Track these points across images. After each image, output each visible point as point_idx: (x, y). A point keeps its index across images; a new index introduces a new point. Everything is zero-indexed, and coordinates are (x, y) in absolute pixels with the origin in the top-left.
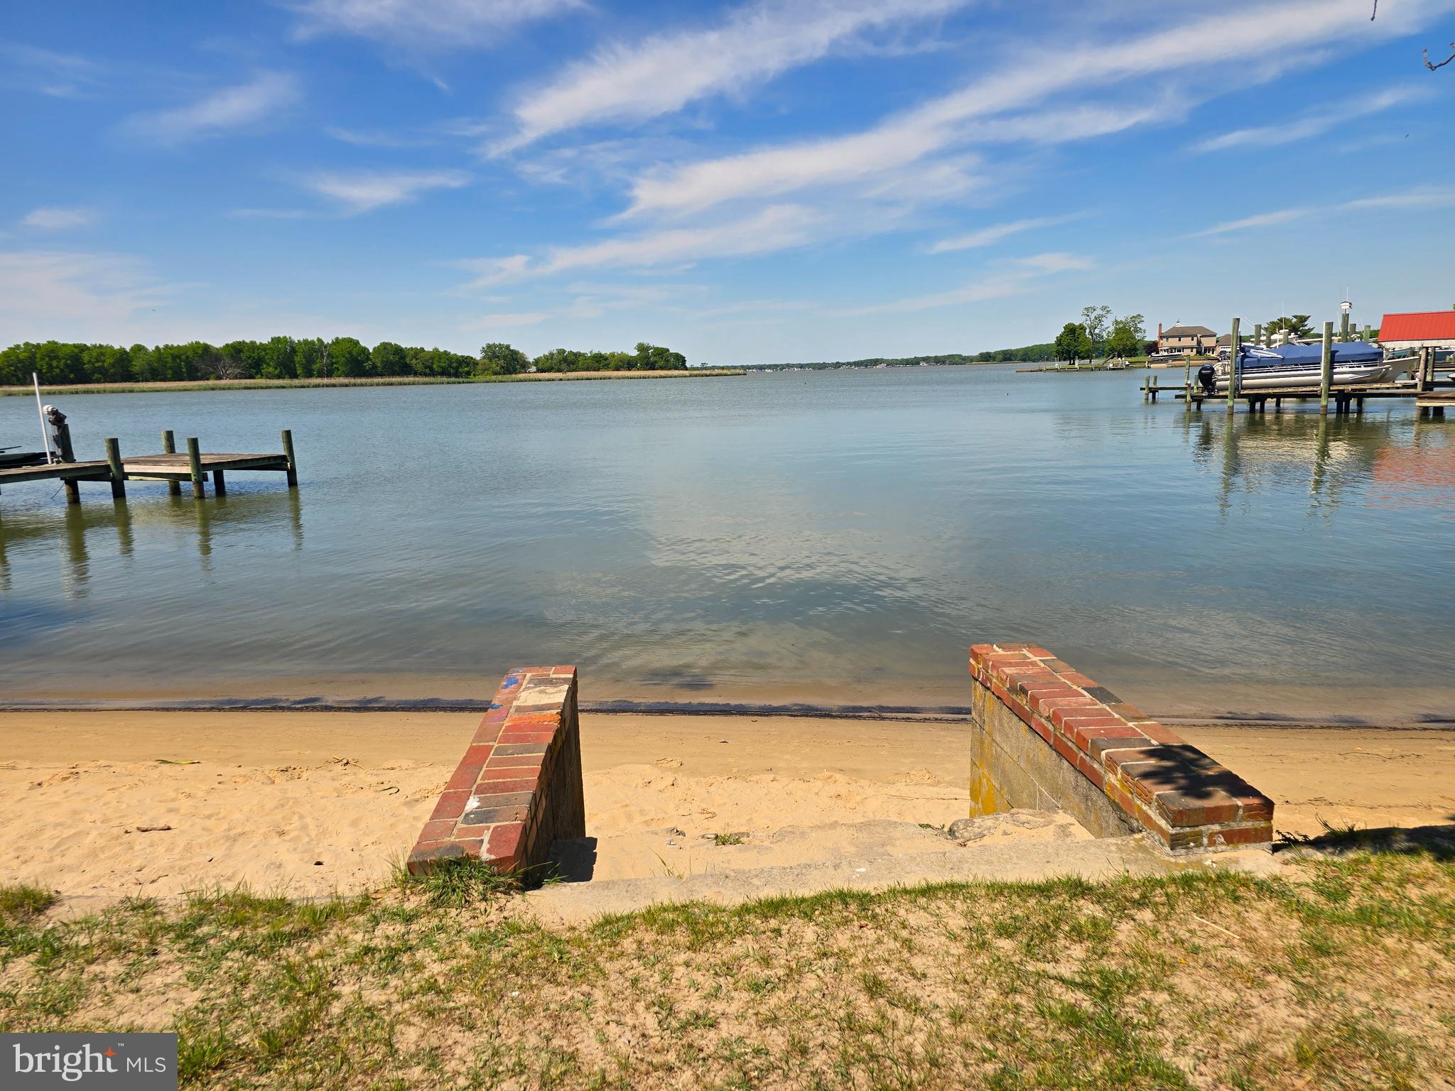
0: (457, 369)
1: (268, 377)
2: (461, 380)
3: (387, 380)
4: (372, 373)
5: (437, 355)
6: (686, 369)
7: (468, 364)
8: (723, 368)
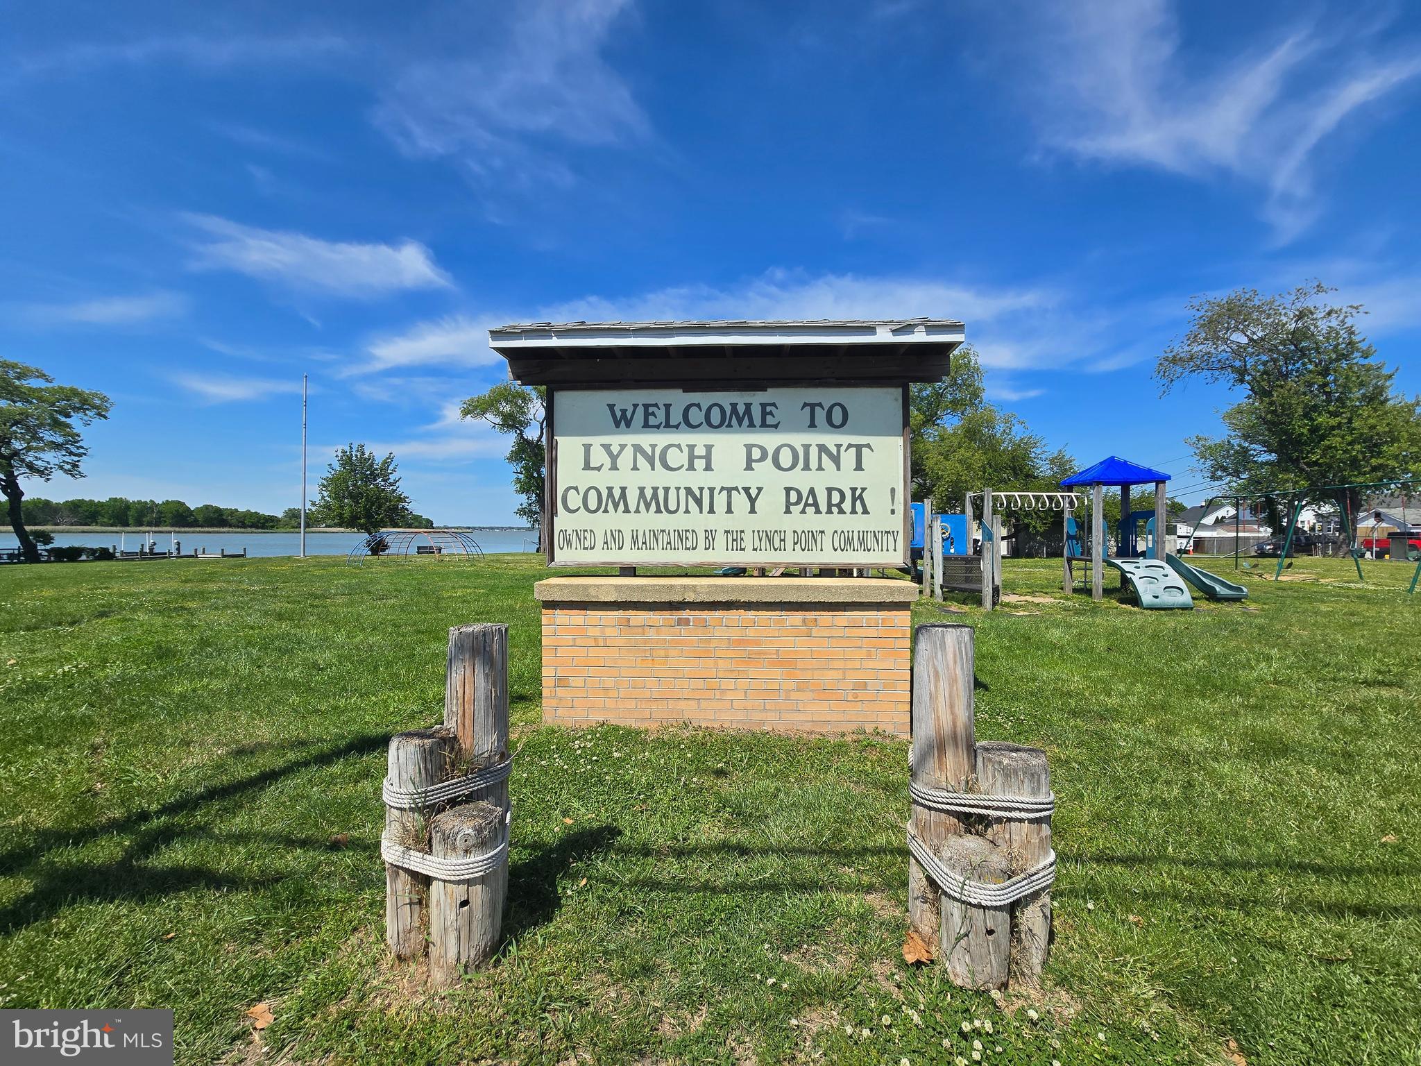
0: (264, 523)
1: (102, 525)
2: (266, 531)
3: (206, 529)
4: (195, 524)
5: (248, 514)
6: (433, 528)
7: (272, 521)
8: (457, 528)
